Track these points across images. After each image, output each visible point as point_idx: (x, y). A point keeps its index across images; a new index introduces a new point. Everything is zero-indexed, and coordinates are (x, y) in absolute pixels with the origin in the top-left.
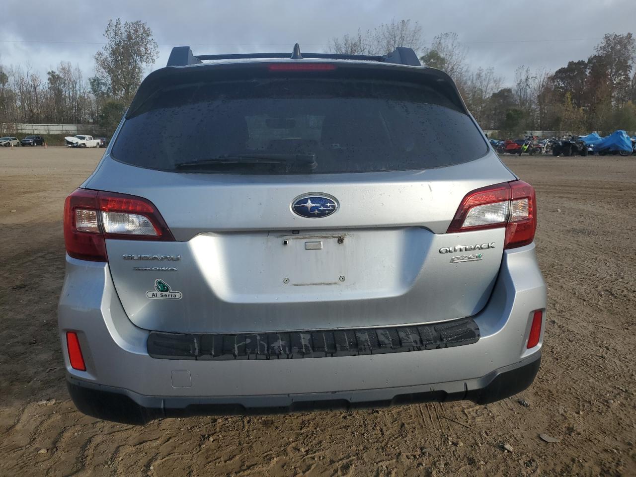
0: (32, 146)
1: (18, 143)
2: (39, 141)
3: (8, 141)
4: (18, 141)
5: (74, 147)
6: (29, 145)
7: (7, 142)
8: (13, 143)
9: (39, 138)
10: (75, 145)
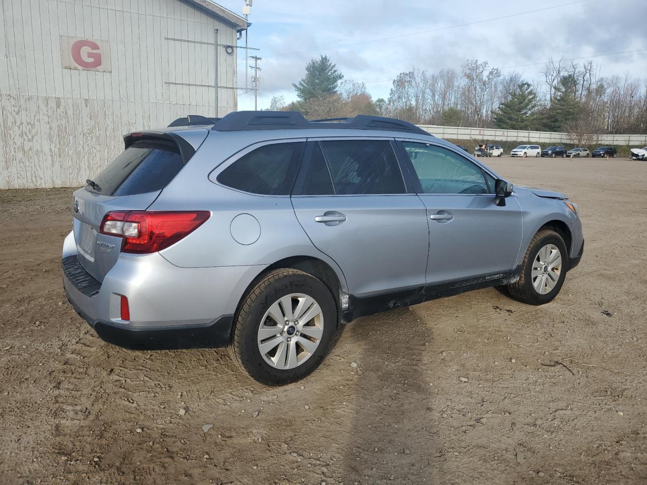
0: (603, 157)
1: (588, 154)
2: (611, 151)
3: (579, 152)
4: (588, 152)
5: (639, 159)
6: (599, 156)
7: (577, 153)
8: (583, 153)
9: (611, 149)
10: (641, 157)
